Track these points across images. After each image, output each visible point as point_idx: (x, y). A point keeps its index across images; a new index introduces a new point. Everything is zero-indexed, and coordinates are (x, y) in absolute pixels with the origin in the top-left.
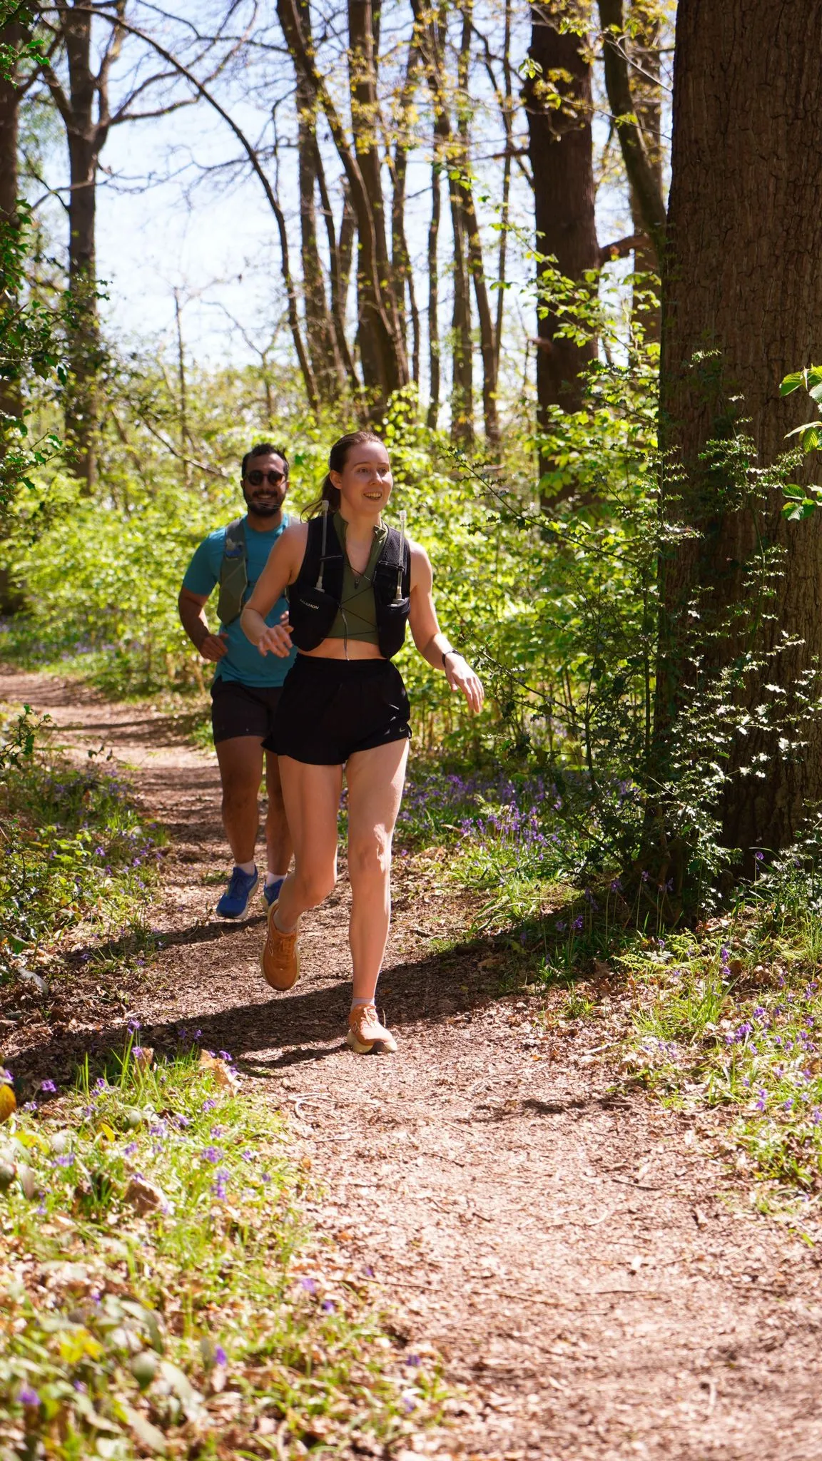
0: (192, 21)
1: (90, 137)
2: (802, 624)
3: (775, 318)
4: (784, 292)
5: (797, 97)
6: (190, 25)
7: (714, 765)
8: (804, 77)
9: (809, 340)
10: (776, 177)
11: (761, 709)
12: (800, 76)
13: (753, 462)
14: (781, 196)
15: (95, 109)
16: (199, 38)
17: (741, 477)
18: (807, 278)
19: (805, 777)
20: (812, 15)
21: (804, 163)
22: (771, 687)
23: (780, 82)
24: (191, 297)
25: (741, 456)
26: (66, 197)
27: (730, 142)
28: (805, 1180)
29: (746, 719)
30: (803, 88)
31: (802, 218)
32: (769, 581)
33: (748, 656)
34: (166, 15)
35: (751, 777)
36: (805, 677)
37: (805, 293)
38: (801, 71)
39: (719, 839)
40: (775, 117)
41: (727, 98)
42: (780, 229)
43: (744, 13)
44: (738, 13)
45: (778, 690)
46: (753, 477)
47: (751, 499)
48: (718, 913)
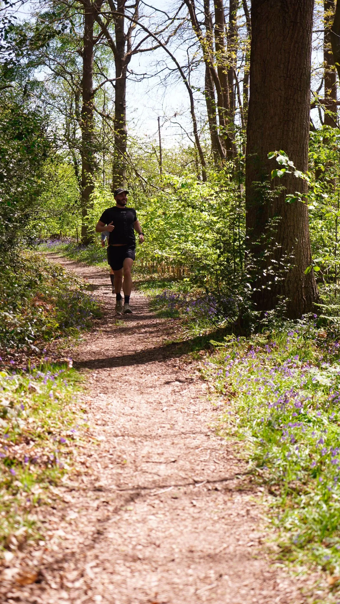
0: (167, 12)
1: (124, 59)
2: (289, 240)
3: (280, 142)
4: (283, 133)
5: (288, 70)
6: (166, 14)
7: (248, 284)
8: (290, 64)
9: (292, 149)
10: (281, 97)
11: (269, 268)
12: (288, 64)
13: (270, 189)
14: (282, 102)
15: (126, 47)
16: (169, 19)
17: (264, 193)
18: (291, 129)
19: (289, 290)
20: (293, 44)
21: (290, 92)
22: (273, 261)
23: (282, 66)
24: (166, 120)
25: (264, 187)
26: (114, 83)
27: (266, 85)
28: (224, 393)
29: (265, 271)
30: (289, 68)
31: (289, 110)
32: (272, 227)
33: (266, 251)
34: (156, 10)
35: (266, 289)
36: (283, 257)
37: (290, 134)
38: (289, 62)
39: (254, 308)
40: (280, 77)
41: (265, 71)
42: (282, 113)
43: (271, 44)
44: (268, 43)
45: (275, 261)
46: (269, 193)
47: (267, 200)
48: (255, 333)
